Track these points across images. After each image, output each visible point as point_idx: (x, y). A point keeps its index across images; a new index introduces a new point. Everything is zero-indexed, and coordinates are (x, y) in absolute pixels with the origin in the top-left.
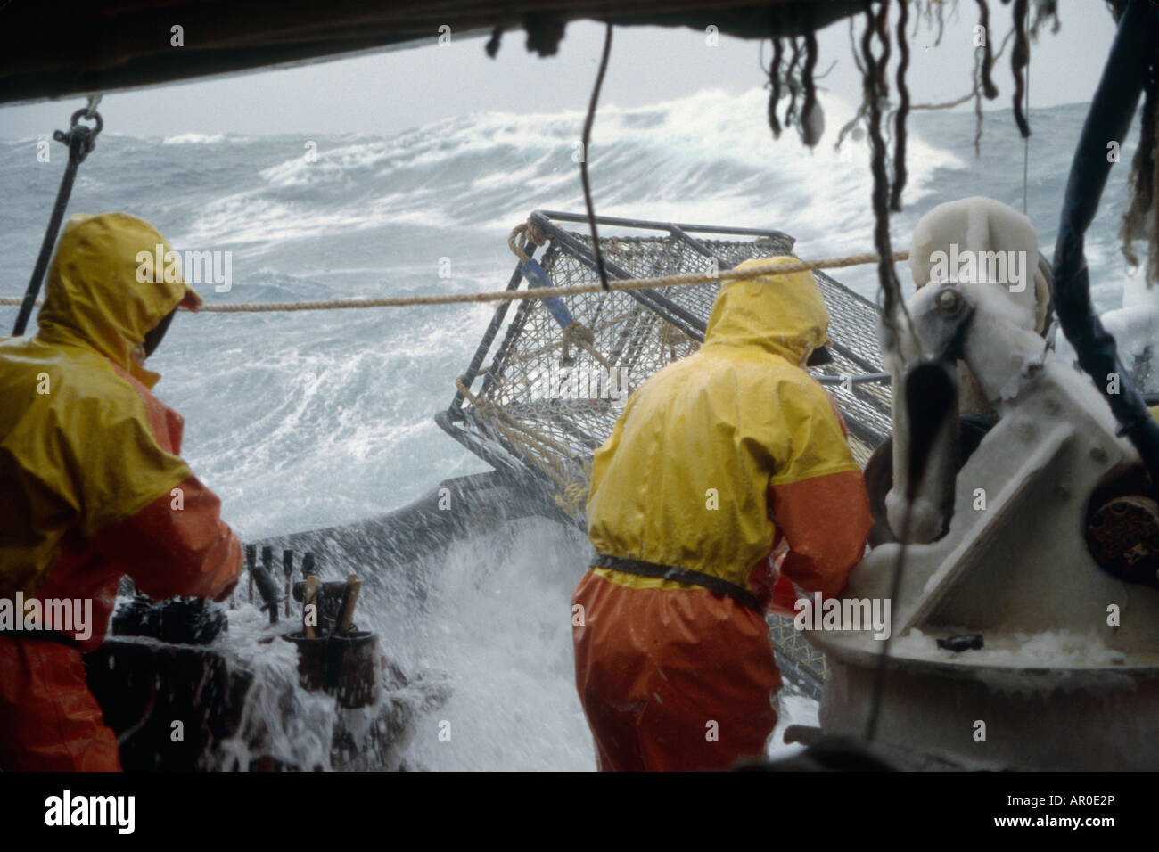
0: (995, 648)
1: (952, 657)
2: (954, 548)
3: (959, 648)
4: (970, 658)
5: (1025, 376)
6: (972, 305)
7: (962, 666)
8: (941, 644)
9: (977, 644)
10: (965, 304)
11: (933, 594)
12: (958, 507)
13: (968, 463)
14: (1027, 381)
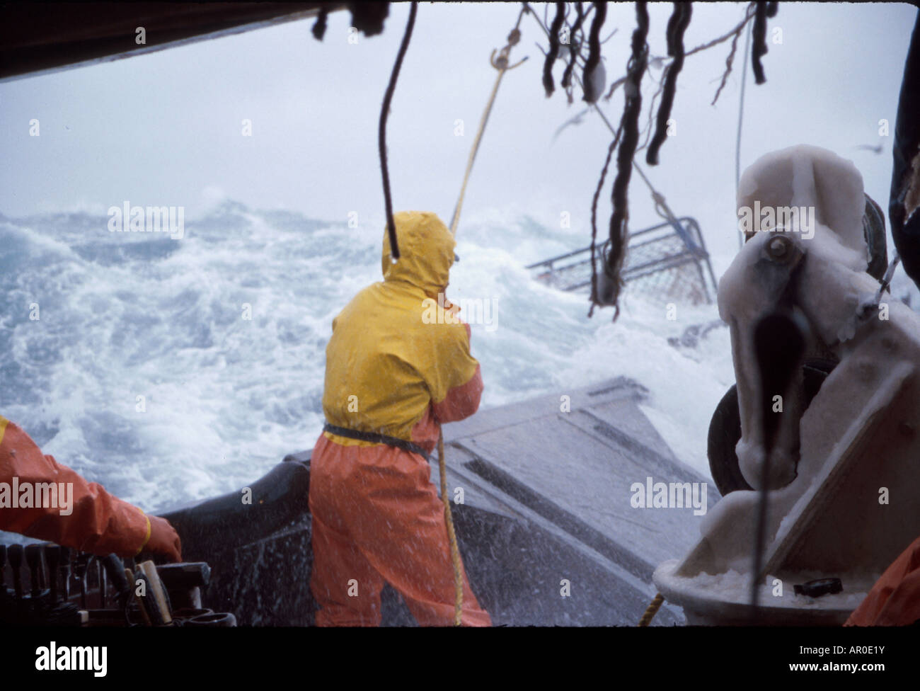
0: (851, 592)
1: (812, 603)
2: (803, 492)
3: (817, 593)
4: (829, 603)
5: (860, 318)
6: (803, 252)
7: (821, 611)
8: (799, 590)
9: (836, 589)
10: (796, 250)
11: (785, 539)
12: (803, 450)
13: (811, 406)
14: (862, 323)
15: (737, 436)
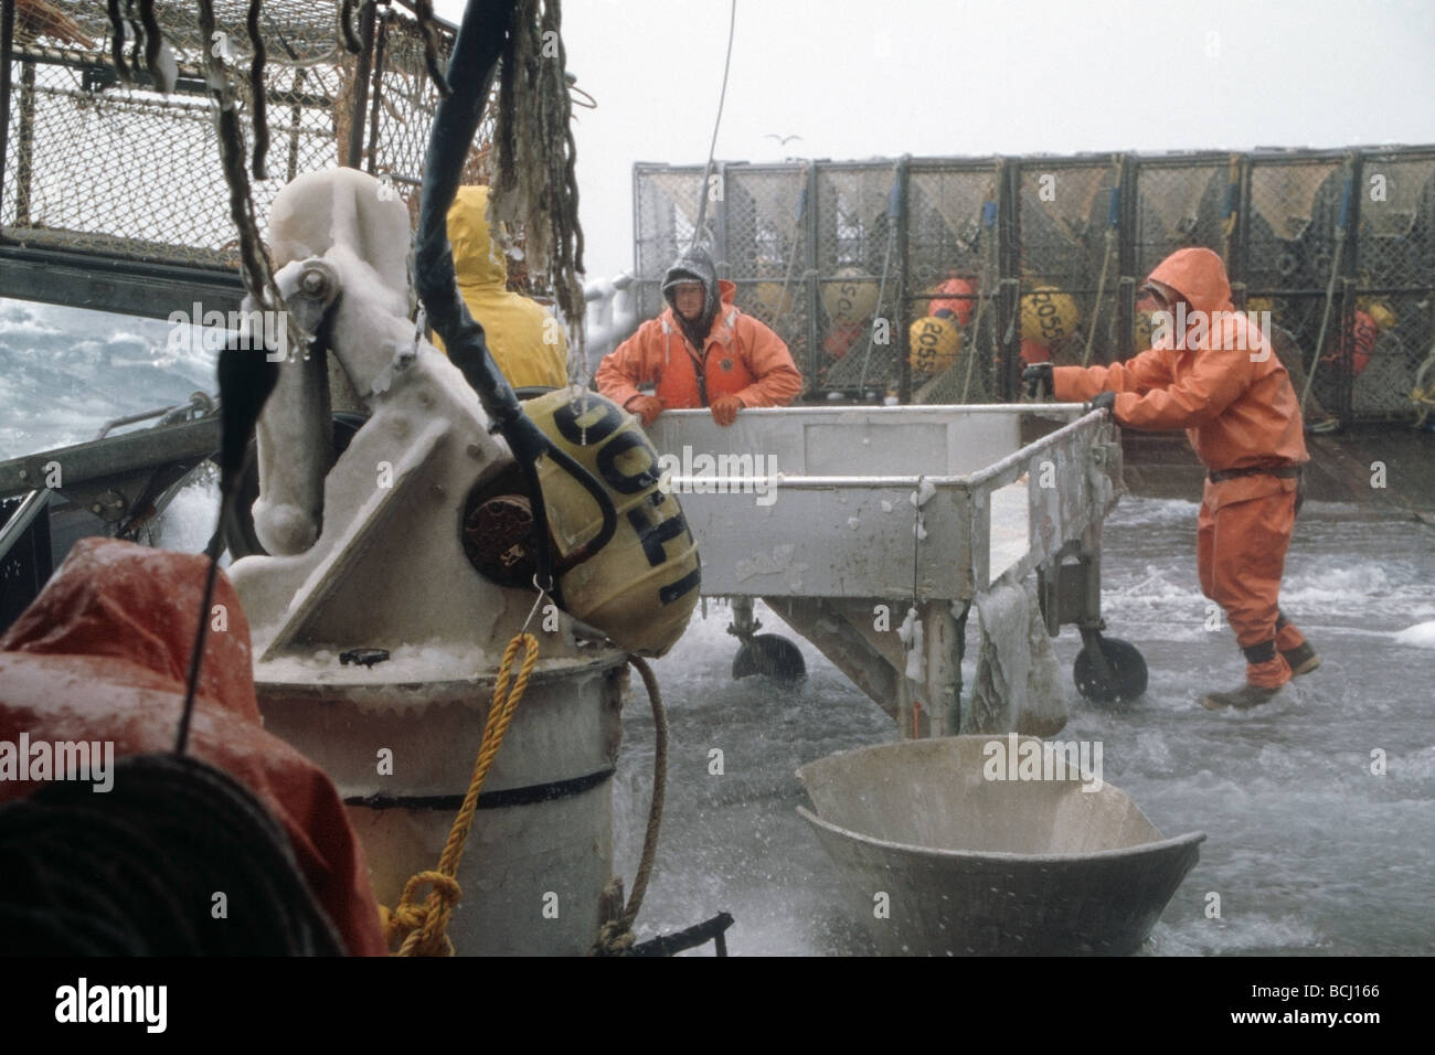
5: (397, 368)
9: (383, 658)
11: (300, 610)
12: (326, 513)
13: (338, 464)
14: (400, 374)
15: (256, 494)
